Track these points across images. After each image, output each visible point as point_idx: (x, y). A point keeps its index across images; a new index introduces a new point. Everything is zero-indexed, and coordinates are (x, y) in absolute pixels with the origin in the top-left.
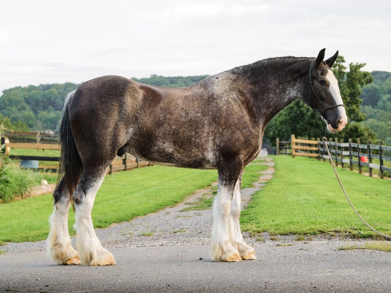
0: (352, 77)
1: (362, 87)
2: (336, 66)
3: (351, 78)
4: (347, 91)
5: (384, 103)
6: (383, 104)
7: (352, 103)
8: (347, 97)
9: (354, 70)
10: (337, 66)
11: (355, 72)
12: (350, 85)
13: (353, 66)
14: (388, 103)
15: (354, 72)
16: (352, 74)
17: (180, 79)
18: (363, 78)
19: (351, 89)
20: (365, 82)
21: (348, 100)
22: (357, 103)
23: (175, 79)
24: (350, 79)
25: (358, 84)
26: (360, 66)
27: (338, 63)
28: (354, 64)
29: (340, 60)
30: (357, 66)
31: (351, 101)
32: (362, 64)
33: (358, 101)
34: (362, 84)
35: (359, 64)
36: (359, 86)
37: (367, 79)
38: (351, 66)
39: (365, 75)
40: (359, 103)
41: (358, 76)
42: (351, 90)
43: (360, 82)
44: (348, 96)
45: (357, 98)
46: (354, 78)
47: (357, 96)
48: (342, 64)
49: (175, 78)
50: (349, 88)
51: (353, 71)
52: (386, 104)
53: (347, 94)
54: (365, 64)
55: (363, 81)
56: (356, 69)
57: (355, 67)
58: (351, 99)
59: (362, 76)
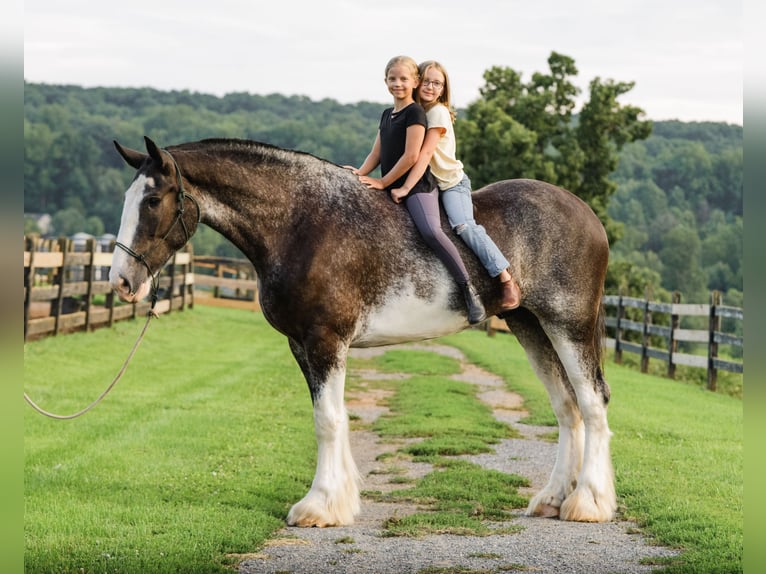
0: (596, 117)
1: (619, 149)
2: (551, 84)
3: (592, 119)
4: (578, 157)
5: (622, 201)
6: (619, 205)
7: (588, 191)
8: (577, 173)
9: (603, 98)
10: (555, 84)
11: (606, 103)
12: (587, 141)
13: (601, 89)
14: (634, 202)
15: (601, 106)
16: (597, 111)
17: (72, 94)
18: (623, 124)
19: (590, 150)
20: (630, 137)
21: (579, 183)
22: (604, 193)
23: (58, 92)
24: (589, 123)
25: (610, 139)
26: (619, 90)
27: (559, 76)
28: (603, 82)
29: (564, 68)
30: (610, 88)
31: (586, 186)
32: (623, 85)
33: (605, 186)
34: (620, 141)
35: (616, 83)
36: (611, 145)
37: (636, 128)
38: (595, 86)
39: (631, 115)
40: (608, 191)
41: (612, 118)
42: (590, 157)
43: (614, 133)
44: (581, 171)
45: (605, 179)
46: (600, 122)
47: (604, 174)
48: (569, 79)
49: (60, 87)
50: (583, 148)
51: (599, 100)
52: (627, 205)
53: (578, 165)
54: (632, 85)
55: (625, 131)
56: (608, 97)
57: (605, 90)
58: (586, 180)
59: (623, 117)
